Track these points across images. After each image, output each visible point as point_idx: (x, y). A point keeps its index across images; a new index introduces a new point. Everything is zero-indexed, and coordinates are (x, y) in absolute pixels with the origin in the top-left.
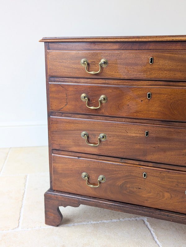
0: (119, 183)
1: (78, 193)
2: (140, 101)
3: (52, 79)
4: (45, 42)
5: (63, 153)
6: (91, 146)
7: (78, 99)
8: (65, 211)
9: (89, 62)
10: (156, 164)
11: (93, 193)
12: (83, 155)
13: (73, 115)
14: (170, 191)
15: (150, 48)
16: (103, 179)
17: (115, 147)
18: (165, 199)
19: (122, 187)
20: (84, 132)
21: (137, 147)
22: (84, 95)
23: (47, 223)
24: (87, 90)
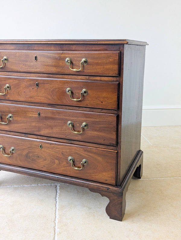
0: (25, 153)
2: (32, 89)
6: (3, 124)
10: (48, 137)
11: (9, 161)
14: (58, 159)
15: (35, 48)
16: (13, 150)
17: (19, 125)
18: (56, 165)
19: (27, 156)
21: (34, 124)
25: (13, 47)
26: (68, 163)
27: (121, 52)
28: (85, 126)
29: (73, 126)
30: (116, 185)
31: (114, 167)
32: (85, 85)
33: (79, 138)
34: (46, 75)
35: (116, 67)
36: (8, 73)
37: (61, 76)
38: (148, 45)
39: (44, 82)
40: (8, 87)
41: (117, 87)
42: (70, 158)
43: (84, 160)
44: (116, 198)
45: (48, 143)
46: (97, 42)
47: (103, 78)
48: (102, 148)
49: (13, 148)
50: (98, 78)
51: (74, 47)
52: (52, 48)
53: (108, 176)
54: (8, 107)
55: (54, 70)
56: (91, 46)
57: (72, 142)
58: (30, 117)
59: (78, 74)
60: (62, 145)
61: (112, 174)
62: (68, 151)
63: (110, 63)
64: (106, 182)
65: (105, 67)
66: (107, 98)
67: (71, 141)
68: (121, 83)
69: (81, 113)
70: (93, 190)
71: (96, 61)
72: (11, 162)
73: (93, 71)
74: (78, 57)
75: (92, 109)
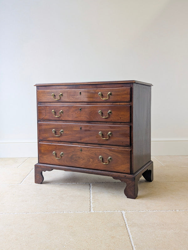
0: (70, 156)
1: (51, 164)
2: (77, 112)
3: (39, 103)
4: (37, 86)
5: (44, 141)
6: (56, 136)
7: (50, 112)
9: (55, 94)
10: (86, 144)
11: (58, 162)
12: (54, 142)
13: (49, 121)
14: (92, 158)
15: (80, 87)
16: (62, 154)
17: (67, 136)
18: (90, 162)
19: (71, 158)
20: (54, 130)
21: (77, 135)
22: (53, 110)
23: (36, 182)
24: (55, 108)
25: (66, 87)
26: (99, 160)
27: (131, 88)
28: (110, 134)
29: (103, 135)
30: (131, 173)
31: (129, 161)
32: (110, 108)
33: (106, 142)
34: (86, 103)
35: (129, 96)
36: (62, 104)
37: (95, 103)
38: (153, 85)
39: (85, 108)
40: (62, 112)
41: (129, 108)
42: (100, 156)
43: (109, 158)
44: (130, 182)
45: (86, 147)
46: (117, 83)
47: (121, 103)
48: (121, 149)
49: (62, 153)
50: (118, 103)
51: (104, 86)
52: (91, 87)
53: (125, 167)
54: (61, 125)
56: (113, 85)
57: (102, 146)
58: (75, 130)
59: (106, 101)
60: (96, 148)
61: (128, 166)
62: (99, 152)
63: (125, 94)
64: (124, 172)
65: (122, 96)
66: (123, 115)
68: (132, 106)
69: (107, 126)
70: (115, 178)
71: (117, 93)
72: (61, 164)
73: (115, 99)
74: (106, 92)
75: (114, 123)
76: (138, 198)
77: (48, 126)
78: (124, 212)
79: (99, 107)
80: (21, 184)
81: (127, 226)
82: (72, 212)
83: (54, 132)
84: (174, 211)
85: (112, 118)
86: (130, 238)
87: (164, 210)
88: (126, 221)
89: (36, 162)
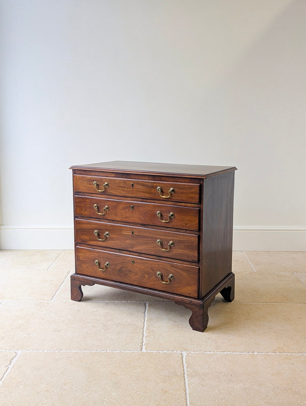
0: (118, 268)
1: (93, 276)
2: (127, 210)
3: (77, 193)
4: (73, 170)
5: (83, 245)
6: (100, 240)
7: (92, 208)
8: (87, 290)
9: (98, 183)
10: (140, 254)
11: (103, 275)
12: (96, 247)
13: (90, 219)
14: (148, 273)
15: (132, 177)
16: (108, 265)
17: (115, 241)
18: (145, 279)
19: (120, 270)
20: (96, 231)
21: (128, 241)
22: (95, 205)
23: (73, 298)
24: (98, 202)
26: (156, 277)
27: (201, 185)
28: (172, 244)
29: (162, 244)
30: (198, 298)
31: (196, 281)
32: (173, 209)
33: (167, 255)
34: (139, 199)
35: (197, 196)
36: (107, 197)
37: (152, 201)
39: (138, 206)
40: (107, 208)
41: (198, 212)
42: (158, 273)
43: (171, 275)
44: (197, 310)
45: (139, 259)
47: (187, 204)
48: (186, 265)
49: (107, 263)
50: (184, 204)
51: (164, 179)
52: (146, 178)
53: (191, 290)
54: (106, 225)
55: (147, 195)
56: (177, 179)
57: (161, 258)
58: (125, 235)
59: (166, 200)
60: (152, 261)
61: (195, 288)
62: (157, 266)
63: (193, 193)
64: (190, 296)
65: (189, 195)
66: (190, 221)
67: (159, 257)
68: (201, 209)
69: (169, 233)
70: (178, 303)
71: (182, 191)
72: (105, 277)
73: (179, 199)
74: (167, 187)
75: (178, 229)
76: (207, 331)
77: (88, 226)
78: (185, 354)
79: (158, 206)
80: (52, 301)
81: (186, 375)
82: (117, 351)
83: (96, 234)
84: (250, 353)
85: (175, 223)
86: (186, 394)
87: (238, 352)
88: (185, 368)
89: (73, 271)
